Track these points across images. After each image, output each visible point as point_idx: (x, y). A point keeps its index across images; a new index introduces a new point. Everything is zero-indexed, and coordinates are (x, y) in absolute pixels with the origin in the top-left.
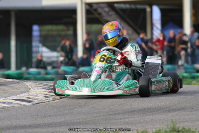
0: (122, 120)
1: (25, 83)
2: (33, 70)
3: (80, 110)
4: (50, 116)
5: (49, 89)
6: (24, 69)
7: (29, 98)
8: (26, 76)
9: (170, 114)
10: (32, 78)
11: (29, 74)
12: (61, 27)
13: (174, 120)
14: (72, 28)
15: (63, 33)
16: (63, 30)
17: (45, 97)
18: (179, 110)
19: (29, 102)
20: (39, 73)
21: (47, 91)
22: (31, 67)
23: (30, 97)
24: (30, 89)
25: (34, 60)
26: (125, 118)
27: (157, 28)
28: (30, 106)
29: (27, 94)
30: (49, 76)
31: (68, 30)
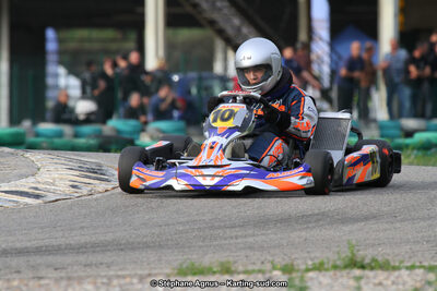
0: (239, 240)
1: (28, 155)
2: (47, 127)
3: (147, 217)
4: (82, 228)
5: (80, 169)
6: (27, 124)
7: (36, 189)
8: (31, 139)
9: (347, 228)
10: (44, 145)
11: (37, 135)
12: (109, 33)
13: (354, 242)
14: (133, 36)
15: (114, 46)
16: (113, 40)
17: (73, 186)
18: (366, 219)
19: (37, 197)
20: (60, 135)
21: (77, 173)
22: (43, 120)
23: (39, 186)
24: (39, 169)
25: (50, 104)
26: (245, 236)
27: (321, 39)
28: (39, 206)
29: (31, 179)
30: (81, 141)
31: (125, 39)
